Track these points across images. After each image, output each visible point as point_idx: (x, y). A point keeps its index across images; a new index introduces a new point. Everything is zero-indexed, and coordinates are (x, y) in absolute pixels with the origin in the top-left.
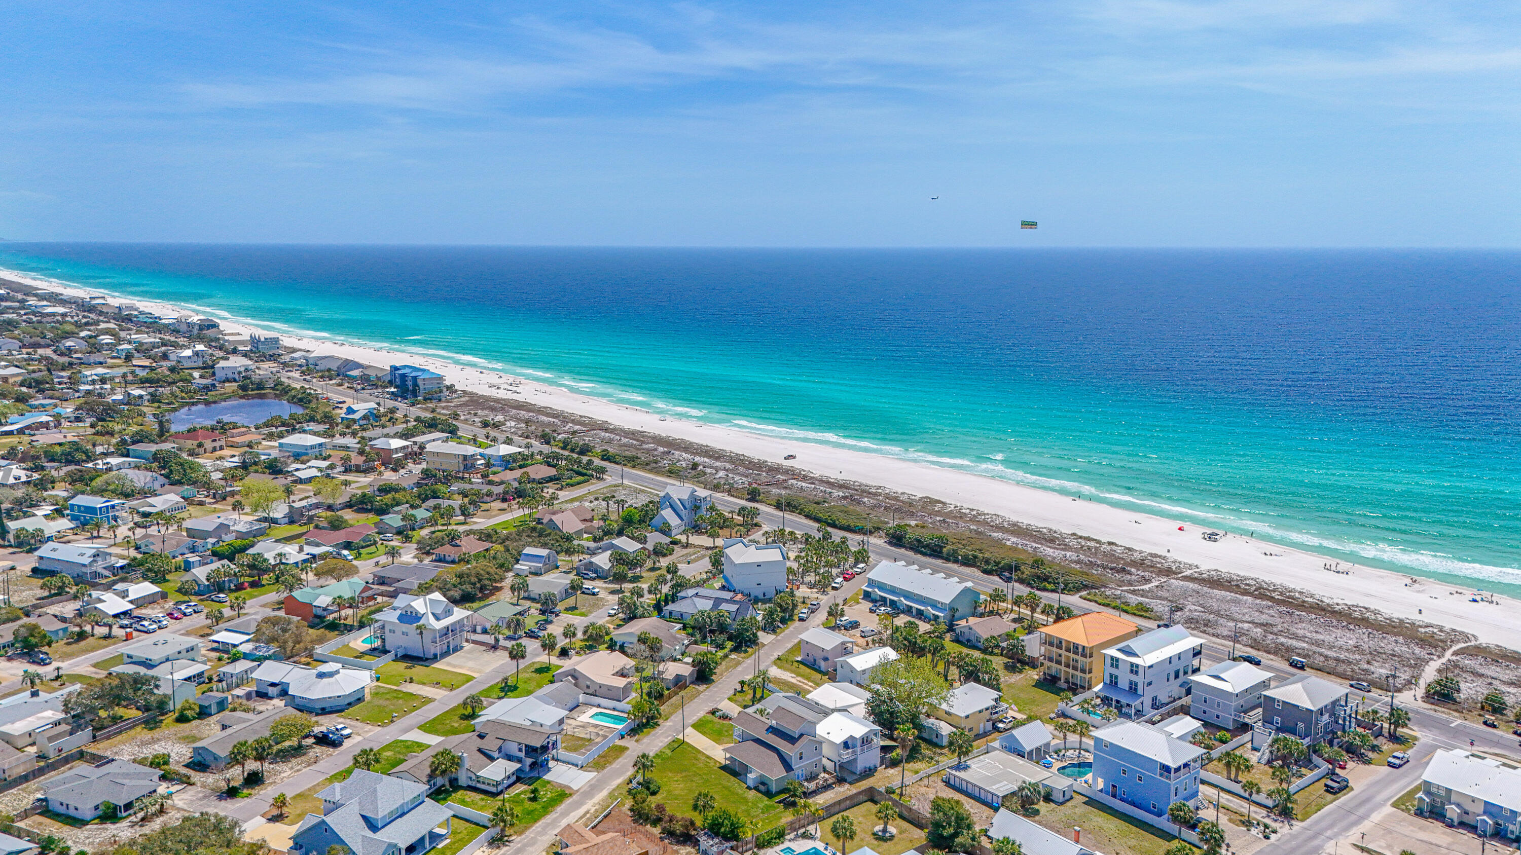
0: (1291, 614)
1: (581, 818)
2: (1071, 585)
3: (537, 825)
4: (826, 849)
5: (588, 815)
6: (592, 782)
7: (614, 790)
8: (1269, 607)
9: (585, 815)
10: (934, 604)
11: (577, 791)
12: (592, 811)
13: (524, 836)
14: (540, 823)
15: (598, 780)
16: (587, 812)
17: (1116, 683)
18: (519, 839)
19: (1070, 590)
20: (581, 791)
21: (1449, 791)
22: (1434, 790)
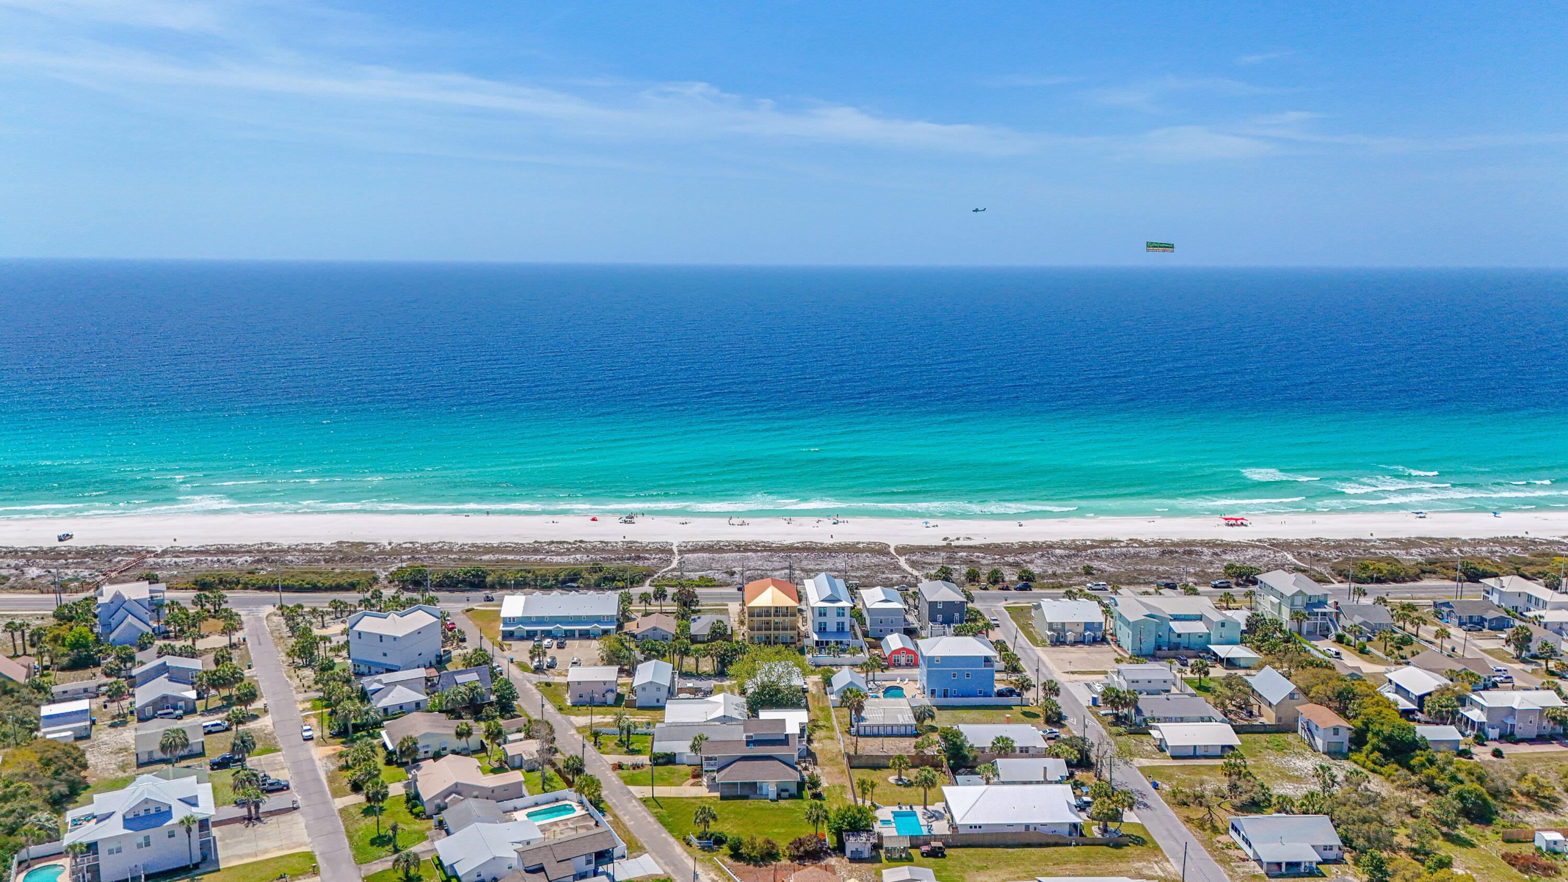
0: (790, 557)
2: (637, 578)
4: (900, 808)
8: (771, 556)
10: (598, 620)
17: (825, 629)
19: (638, 582)
21: (1063, 624)
22: (1055, 627)
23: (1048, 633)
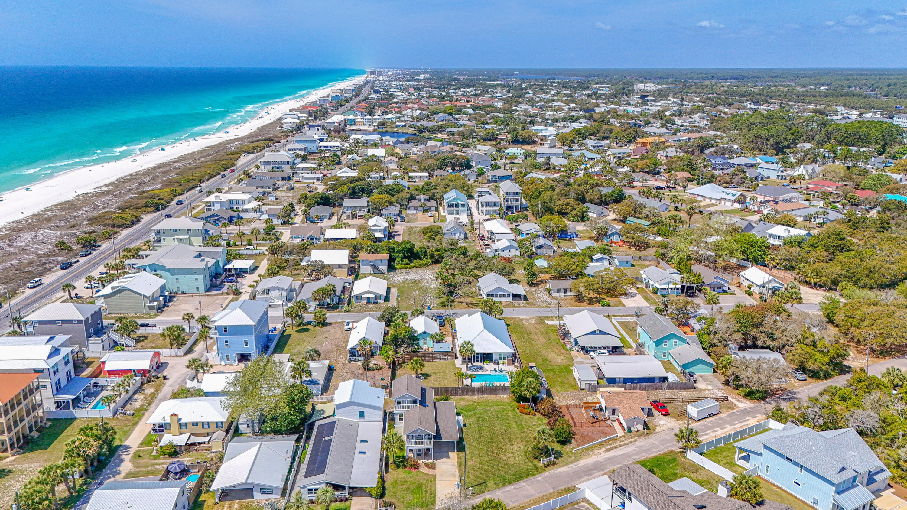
1: (616, 447)
3: (655, 455)
5: (609, 447)
6: (586, 478)
7: (572, 462)
9: (611, 449)
11: (606, 474)
12: (604, 449)
13: (670, 449)
14: (652, 455)
15: (580, 478)
16: (608, 450)
18: (674, 448)
20: (602, 472)
23: (152, 304)
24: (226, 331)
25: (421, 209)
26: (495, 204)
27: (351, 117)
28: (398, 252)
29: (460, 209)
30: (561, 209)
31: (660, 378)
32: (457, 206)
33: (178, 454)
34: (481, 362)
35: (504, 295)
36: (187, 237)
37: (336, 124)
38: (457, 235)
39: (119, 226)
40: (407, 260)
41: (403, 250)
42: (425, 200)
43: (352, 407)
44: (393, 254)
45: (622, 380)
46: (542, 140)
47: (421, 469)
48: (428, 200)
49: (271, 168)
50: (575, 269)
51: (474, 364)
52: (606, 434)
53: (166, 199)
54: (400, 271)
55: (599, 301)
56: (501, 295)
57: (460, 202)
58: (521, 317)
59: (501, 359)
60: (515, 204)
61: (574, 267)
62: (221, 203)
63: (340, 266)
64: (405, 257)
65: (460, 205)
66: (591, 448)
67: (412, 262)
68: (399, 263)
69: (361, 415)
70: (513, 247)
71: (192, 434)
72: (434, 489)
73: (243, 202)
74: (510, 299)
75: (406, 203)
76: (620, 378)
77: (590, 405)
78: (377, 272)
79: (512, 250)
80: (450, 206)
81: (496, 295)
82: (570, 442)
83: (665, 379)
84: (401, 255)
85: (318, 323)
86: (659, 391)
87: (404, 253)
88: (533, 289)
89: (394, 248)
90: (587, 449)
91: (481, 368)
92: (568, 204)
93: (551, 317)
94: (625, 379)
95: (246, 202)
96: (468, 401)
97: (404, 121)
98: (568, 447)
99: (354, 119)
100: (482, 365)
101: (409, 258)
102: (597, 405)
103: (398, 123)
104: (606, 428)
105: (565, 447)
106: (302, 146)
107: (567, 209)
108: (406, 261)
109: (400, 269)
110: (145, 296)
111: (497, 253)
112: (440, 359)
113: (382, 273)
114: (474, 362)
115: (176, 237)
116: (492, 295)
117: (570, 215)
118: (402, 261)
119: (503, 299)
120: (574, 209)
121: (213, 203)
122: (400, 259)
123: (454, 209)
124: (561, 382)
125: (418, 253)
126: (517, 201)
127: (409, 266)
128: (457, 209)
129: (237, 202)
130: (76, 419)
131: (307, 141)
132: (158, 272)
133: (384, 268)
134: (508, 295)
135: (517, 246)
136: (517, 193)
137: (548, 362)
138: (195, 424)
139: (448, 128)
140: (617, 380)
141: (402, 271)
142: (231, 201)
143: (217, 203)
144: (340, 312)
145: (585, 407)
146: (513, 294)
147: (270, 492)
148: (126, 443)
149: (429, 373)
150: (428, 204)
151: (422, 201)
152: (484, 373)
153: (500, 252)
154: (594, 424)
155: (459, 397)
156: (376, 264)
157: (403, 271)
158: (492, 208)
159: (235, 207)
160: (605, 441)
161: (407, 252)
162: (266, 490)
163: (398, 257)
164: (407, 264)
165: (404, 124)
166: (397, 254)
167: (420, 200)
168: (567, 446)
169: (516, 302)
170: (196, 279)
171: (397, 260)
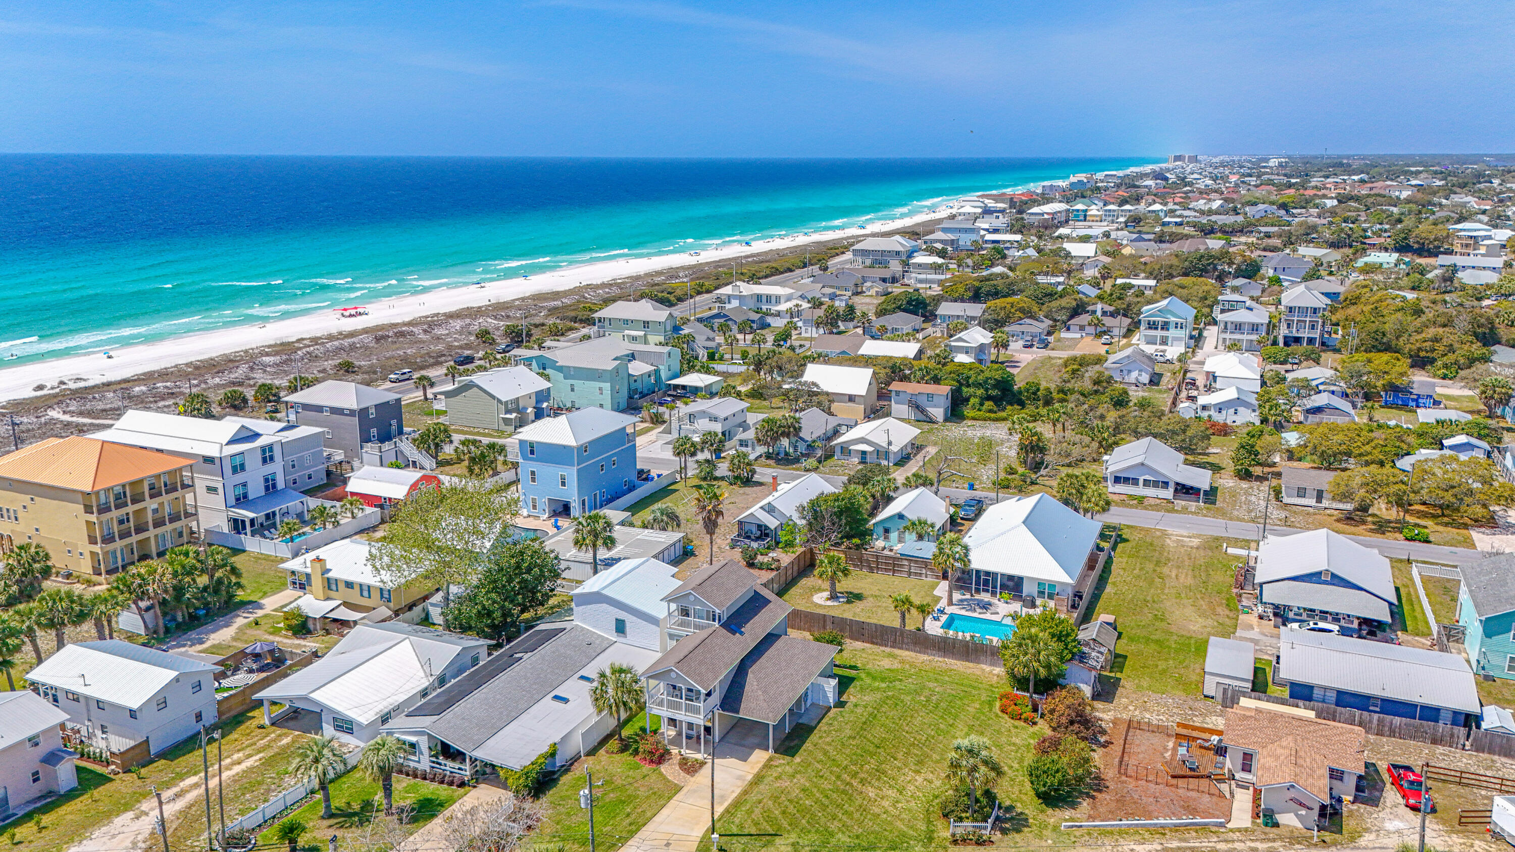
17: (245, 494)
23: (508, 416)
24: (532, 452)
25: (1091, 330)
26: (1255, 328)
27: (1080, 207)
28: (978, 385)
29: (1172, 333)
30: (1419, 349)
31: (1456, 713)
32: (1165, 326)
33: (309, 632)
34: (994, 594)
35: (1156, 484)
36: (642, 333)
37: (1046, 216)
38: (1135, 374)
39: (581, 321)
40: (991, 403)
41: (986, 382)
42: (1104, 313)
43: (605, 606)
44: (965, 389)
45: (1332, 696)
46: (1467, 246)
47: (664, 768)
48: (1113, 315)
49: (868, 262)
50: (1368, 454)
51: (977, 597)
52: (1194, 812)
53: (679, 293)
54: (970, 423)
55: (1399, 527)
56: (1146, 483)
57: (1173, 319)
58: (1170, 530)
59: (1041, 593)
60: (1305, 334)
61: (1368, 448)
62: (741, 298)
63: (851, 398)
64: (989, 398)
65: (1172, 325)
66: (1120, 833)
67: (1004, 409)
68: (973, 407)
69: (620, 628)
70: (1247, 405)
71: (346, 604)
72: (649, 814)
73: (778, 299)
74: (1169, 493)
75: (1064, 318)
76: (1325, 688)
77: (1195, 734)
78: (924, 418)
79: (1241, 410)
80: (1152, 326)
81: (1135, 482)
82: (1073, 805)
83: (1470, 720)
84: (980, 392)
85: (736, 478)
86: (1440, 749)
87: (987, 390)
88: (1245, 485)
89: (969, 378)
90: (1105, 833)
91: (986, 606)
92: (1436, 340)
93: (1248, 541)
94: (1340, 693)
95: (782, 300)
96: (902, 662)
97: (1179, 216)
98: (1061, 817)
99: (1086, 211)
100: (995, 601)
101: (997, 400)
102: (1215, 739)
103: (1167, 219)
104: (1206, 798)
105: (1050, 811)
106: (950, 236)
107: (1433, 350)
108: (989, 404)
109: (974, 419)
110: (499, 401)
111: (1205, 414)
112: (910, 574)
113: (932, 421)
114: (978, 591)
115: (627, 332)
116: (1126, 480)
117: (1439, 363)
118: (982, 404)
119: (1150, 492)
120: (1451, 349)
121: (729, 296)
122: (977, 400)
123: (1159, 333)
124: (1163, 672)
125: (1020, 392)
126: (1313, 327)
127: (993, 415)
128: (1164, 333)
129: (769, 298)
130: (244, 551)
131: (960, 230)
132: (549, 371)
133: (938, 413)
134: (1166, 484)
135: (1255, 403)
136: (1315, 310)
137: (1163, 625)
138: (349, 585)
139: (1266, 225)
140: (1317, 693)
141: (974, 423)
142: (759, 297)
143: (735, 297)
144: (797, 469)
145: (1178, 736)
146: (1177, 484)
147: (350, 731)
148: (263, 601)
149: (866, 593)
150: (1108, 321)
151: (1099, 313)
152: (988, 616)
153: (1212, 412)
154: (1174, 781)
155: (888, 650)
156: (922, 401)
157: (978, 423)
158: (1245, 337)
159: (764, 308)
160: (1176, 828)
161: (995, 387)
162: (345, 725)
163: (975, 396)
164: (990, 411)
165: (1178, 220)
166: (972, 390)
167: (1094, 312)
168: (1058, 812)
169: (1180, 503)
170: (600, 389)
171: (972, 400)
